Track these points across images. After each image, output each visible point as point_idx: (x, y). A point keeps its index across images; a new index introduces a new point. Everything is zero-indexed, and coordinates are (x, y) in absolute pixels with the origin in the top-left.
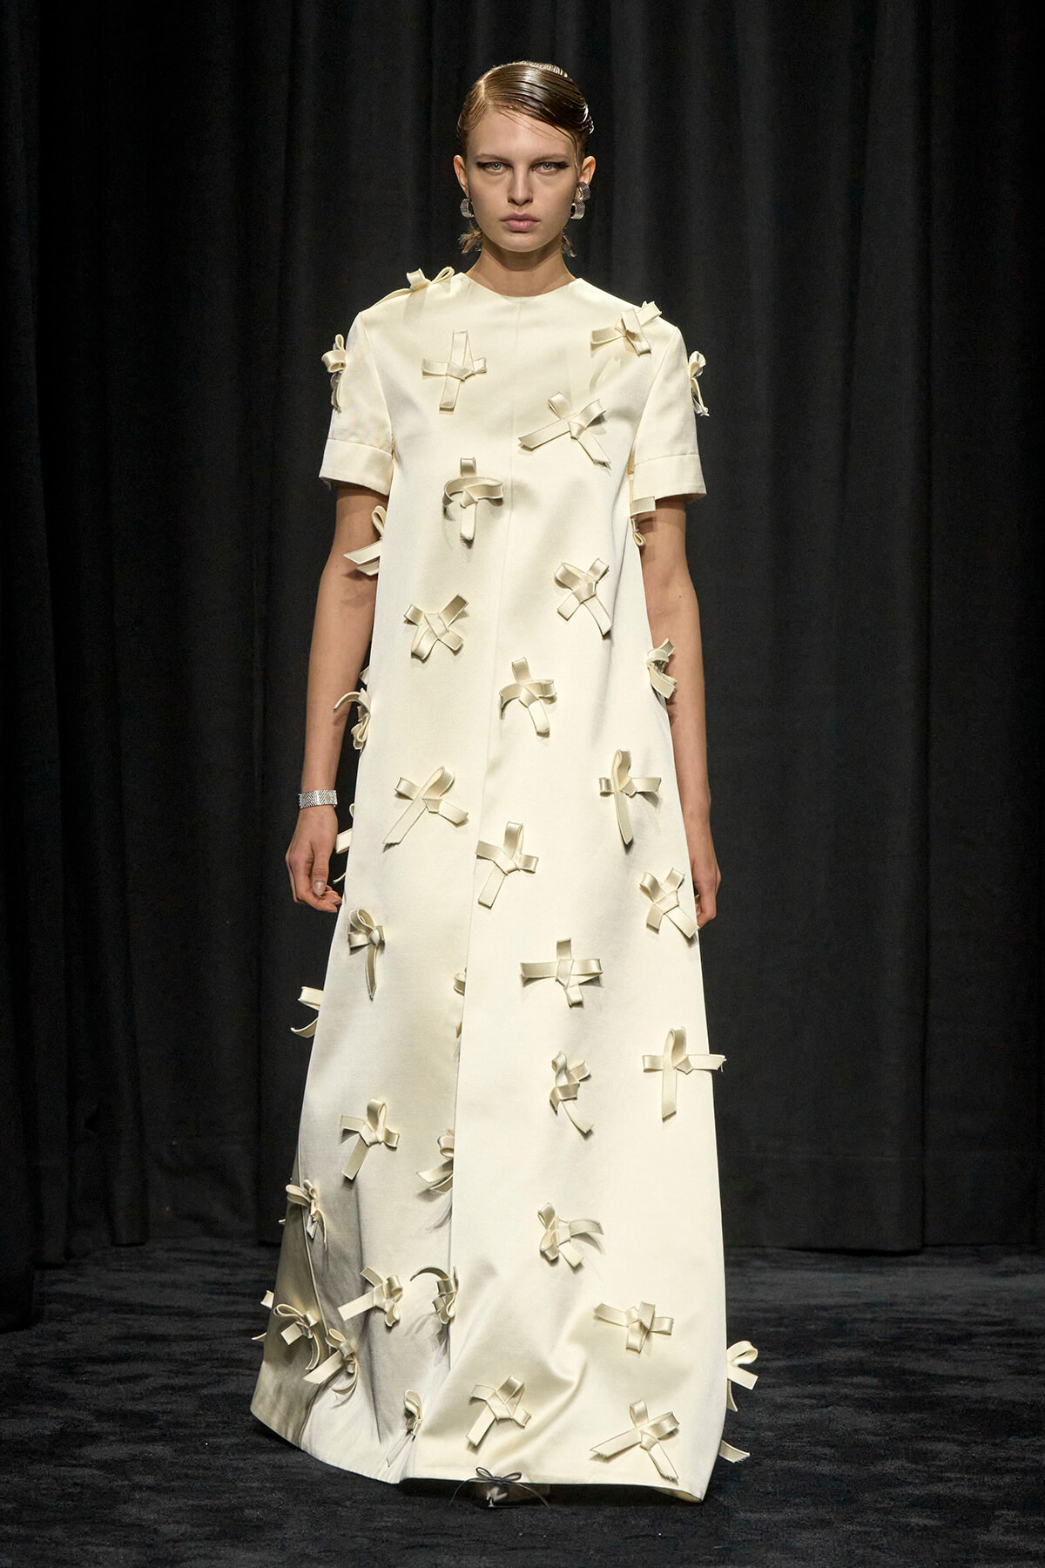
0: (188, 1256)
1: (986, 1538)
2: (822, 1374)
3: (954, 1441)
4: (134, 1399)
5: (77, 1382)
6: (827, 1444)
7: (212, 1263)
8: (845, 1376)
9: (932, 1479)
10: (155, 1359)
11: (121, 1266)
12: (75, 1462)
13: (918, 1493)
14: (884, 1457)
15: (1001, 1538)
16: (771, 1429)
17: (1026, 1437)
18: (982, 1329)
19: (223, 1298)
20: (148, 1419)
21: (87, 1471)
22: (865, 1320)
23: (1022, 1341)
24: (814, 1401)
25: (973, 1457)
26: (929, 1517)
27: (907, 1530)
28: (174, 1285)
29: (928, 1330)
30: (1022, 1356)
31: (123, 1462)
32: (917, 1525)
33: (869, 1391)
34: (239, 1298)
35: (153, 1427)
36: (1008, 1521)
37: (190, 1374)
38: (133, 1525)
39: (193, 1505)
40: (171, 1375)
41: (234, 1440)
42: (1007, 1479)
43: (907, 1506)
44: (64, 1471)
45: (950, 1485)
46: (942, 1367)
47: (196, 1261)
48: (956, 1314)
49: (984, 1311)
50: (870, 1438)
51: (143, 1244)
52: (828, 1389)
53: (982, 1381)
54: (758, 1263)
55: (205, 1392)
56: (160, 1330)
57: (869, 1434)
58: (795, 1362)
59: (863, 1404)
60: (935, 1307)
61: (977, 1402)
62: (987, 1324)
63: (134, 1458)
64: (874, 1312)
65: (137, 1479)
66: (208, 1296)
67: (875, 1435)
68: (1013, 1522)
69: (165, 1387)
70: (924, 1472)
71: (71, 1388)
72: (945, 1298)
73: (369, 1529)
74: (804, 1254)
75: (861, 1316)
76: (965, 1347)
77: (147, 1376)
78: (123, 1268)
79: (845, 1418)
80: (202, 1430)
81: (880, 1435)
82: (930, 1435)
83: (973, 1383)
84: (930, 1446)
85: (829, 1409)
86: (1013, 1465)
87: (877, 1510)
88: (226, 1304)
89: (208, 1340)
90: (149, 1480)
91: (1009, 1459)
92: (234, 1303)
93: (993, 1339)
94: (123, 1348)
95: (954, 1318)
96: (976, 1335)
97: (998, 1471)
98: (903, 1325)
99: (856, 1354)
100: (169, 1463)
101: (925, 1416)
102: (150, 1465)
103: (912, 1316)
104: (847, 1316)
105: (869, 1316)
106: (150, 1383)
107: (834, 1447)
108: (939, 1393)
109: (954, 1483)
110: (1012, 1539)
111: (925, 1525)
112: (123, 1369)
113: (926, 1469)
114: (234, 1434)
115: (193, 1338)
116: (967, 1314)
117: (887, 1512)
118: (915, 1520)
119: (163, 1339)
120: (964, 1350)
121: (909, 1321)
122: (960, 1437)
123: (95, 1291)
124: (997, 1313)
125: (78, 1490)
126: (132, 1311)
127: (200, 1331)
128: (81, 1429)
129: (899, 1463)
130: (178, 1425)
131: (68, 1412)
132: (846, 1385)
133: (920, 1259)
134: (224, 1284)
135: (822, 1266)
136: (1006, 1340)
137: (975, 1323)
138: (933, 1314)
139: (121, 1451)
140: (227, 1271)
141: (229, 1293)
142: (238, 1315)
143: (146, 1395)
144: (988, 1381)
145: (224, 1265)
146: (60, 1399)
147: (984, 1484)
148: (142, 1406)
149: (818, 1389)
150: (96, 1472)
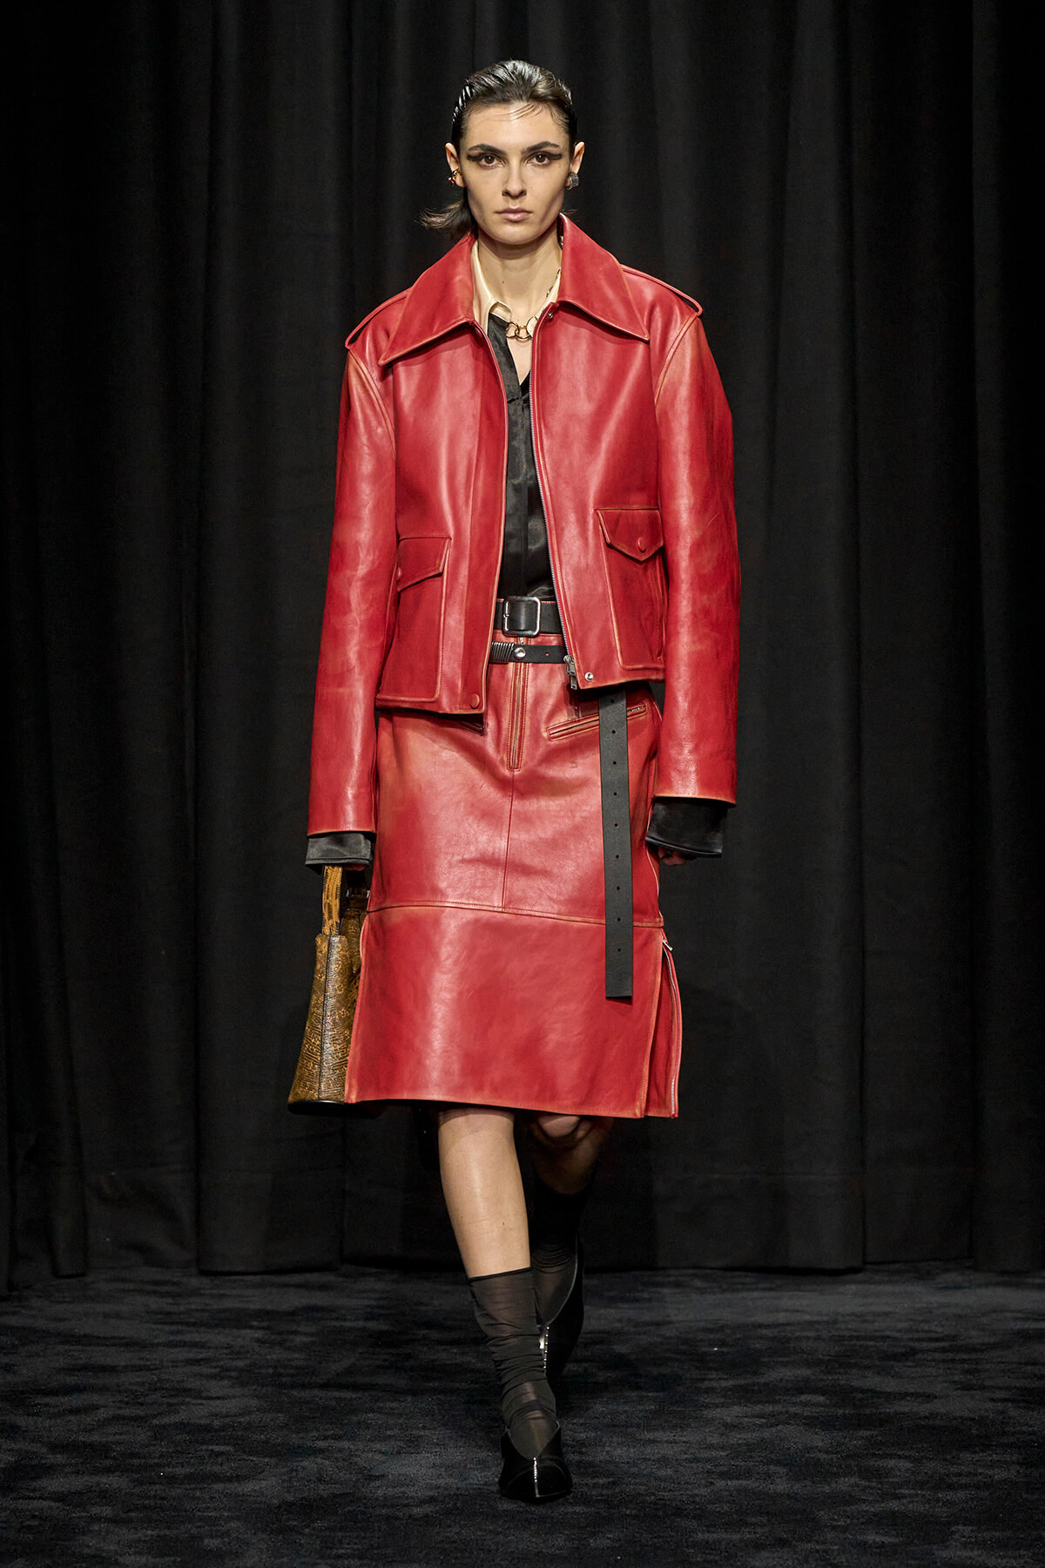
0: (132, 1286)
1: (945, 1554)
2: (771, 1392)
3: (906, 1457)
4: (85, 1430)
5: (28, 1415)
6: (778, 1463)
7: (155, 1293)
8: (793, 1395)
9: (884, 1496)
10: (103, 1389)
11: (64, 1297)
12: (32, 1494)
13: (873, 1510)
14: (837, 1475)
15: (959, 1553)
16: (723, 1448)
17: (976, 1452)
18: (925, 1345)
19: (167, 1328)
20: (103, 1450)
21: (45, 1504)
22: (808, 1338)
23: (965, 1356)
24: (764, 1421)
25: (926, 1473)
26: (886, 1534)
27: (864, 1546)
28: (118, 1316)
29: (872, 1346)
30: (968, 1372)
31: (80, 1493)
32: (874, 1540)
33: (814, 1409)
34: (185, 1328)
35: (106, 1457)
36: (964, 1537)
37: (142, 1404)
38: (94, 1556)
39: (152, 1535)
40: (124, 1406)
41: (188, 1470)
42: (961, 1495)
43: (863, 1524)
44: (22, 1504)
45: (905, 1501)
46: (890, 1385)
47: (137, 1291)
48: (900, 1331)
49: (926, 1327)
50: (822, 1456)
51: (83, 1275)
52: (778, 1408)
53: (929, 1397)
54: (698, 1283)
55: (155, 1422)
56: (109, 1361)
57: (820, 1451)
58: (742, 1382)
59: (811, 1423)
60: (876, 1324)
61: (926, 1417)
62: (931, 1340)
63: (90, 1489)
64: (818, 1330)
65: (95, 1510)
66: (153, 1326)
67: (827, 1452)
68: (969, 1537)
69: (117, 1419)
70: (879, 1489)
71: (22, 1421)
72: (886, 1314)
73: (329, 1557)
74: (741, 1273)
75: (805, 1334)
76: (910, 1364)
77: (97, 1408)
78: (67, 1299)
79: (796, 1437)
80: (156, 1461)
81: (832, 1453)
82: (880, 1452)
83: (920, 1400)
84: (880, 1463)
85: (779, 1428)
86: (964, 1480)
87: (834, 1528)
88: (172, 1333)
89: (156, 1369)
90: (107, 1511)
91: (960, 1475)
92: (179, 1332)
93: (937, 1355)
94: (71, 1380)
95: (898, 1335)
96: (922, 1351)
97: (951, 1487)
98: (846, 1342)
99: (804, 1372)
100: (126, 1493)
101: (875, 1433)
102: (105, 1496)
103: (855, 1334)
104: (789, 1335)
105: (812, 1334)
106: (102, 1414)
107: (787, 1465)
108: (888, 1410)
109: (908, 1499)
110: (971, 1554)
111: (883, 1542)
112: (75, 1400)
113: (879, 1486)
114: (188, 1463)
115: (140, 1369)
116: (909, 1330)
117: (845, 1529)
118: (873, 1537)
119: (111, 1369)
120: (910, 1367)
121: (851, 1338)
122: (912, 1453)
123: (40, 1324)
124: (940, 1330)
125: (36, 1523)
126: (78, 1342)
127: (147, 1360)
128: (35, 1462)
129: (852, 1480)
130: (133, 1455)
131: (21, 1445)
132: (794, 1404)
133: (860, 1276)
134: (169, 1313)
135: (761, 1286)
136: (950, 1356)
137: (920, 1340)
138: (876, 1331)
139: (77, 1483)
140: (170, 1300)
141: (172, 1323)
142: (185, 1344)
143: (99, 1426)
144: (936, 1397)
145: (168, 1294)
146: (12, 1431)
147: (938, 1500)
148: (95, 1438)
149: (769, 1408)
150: (52, 1504)
